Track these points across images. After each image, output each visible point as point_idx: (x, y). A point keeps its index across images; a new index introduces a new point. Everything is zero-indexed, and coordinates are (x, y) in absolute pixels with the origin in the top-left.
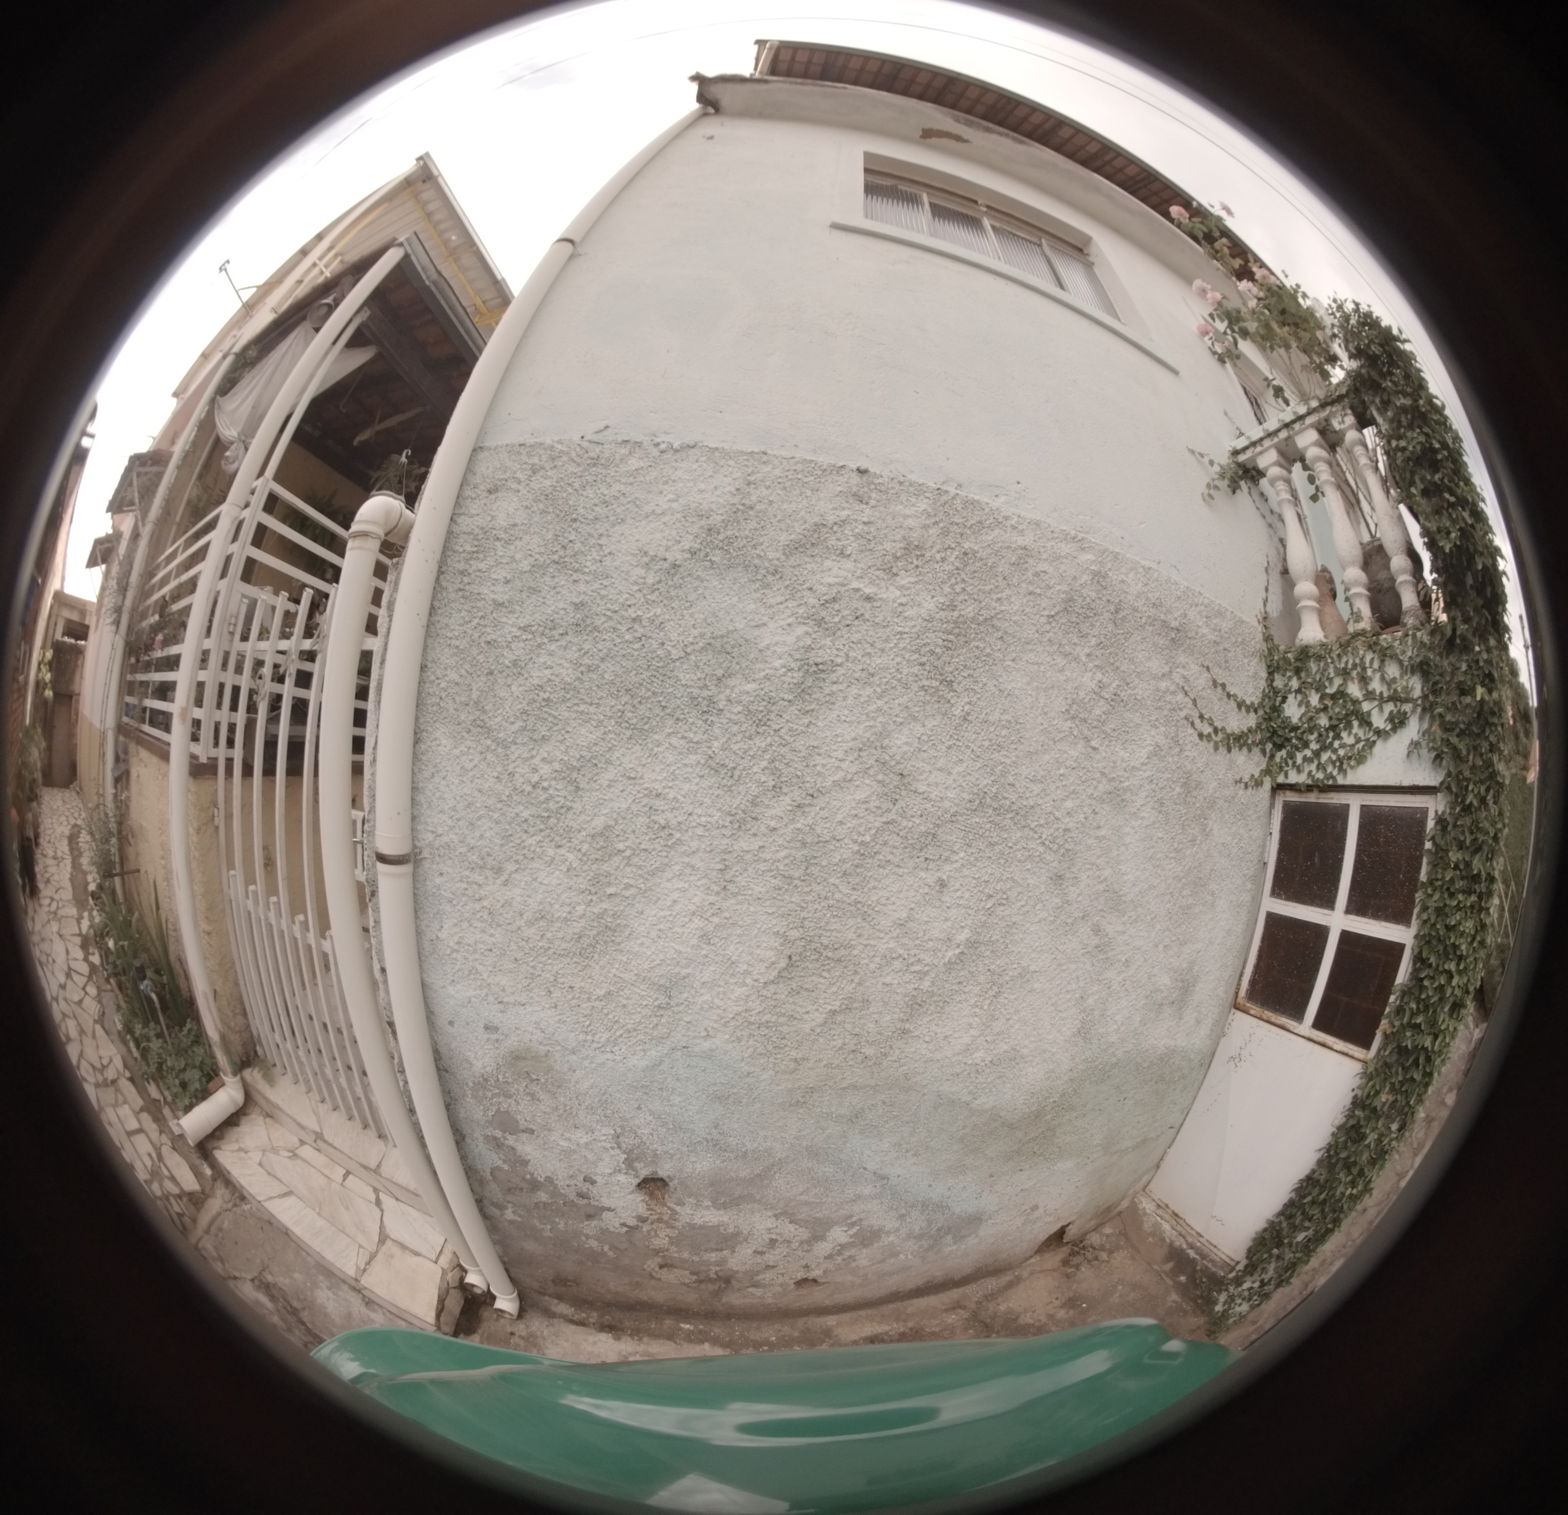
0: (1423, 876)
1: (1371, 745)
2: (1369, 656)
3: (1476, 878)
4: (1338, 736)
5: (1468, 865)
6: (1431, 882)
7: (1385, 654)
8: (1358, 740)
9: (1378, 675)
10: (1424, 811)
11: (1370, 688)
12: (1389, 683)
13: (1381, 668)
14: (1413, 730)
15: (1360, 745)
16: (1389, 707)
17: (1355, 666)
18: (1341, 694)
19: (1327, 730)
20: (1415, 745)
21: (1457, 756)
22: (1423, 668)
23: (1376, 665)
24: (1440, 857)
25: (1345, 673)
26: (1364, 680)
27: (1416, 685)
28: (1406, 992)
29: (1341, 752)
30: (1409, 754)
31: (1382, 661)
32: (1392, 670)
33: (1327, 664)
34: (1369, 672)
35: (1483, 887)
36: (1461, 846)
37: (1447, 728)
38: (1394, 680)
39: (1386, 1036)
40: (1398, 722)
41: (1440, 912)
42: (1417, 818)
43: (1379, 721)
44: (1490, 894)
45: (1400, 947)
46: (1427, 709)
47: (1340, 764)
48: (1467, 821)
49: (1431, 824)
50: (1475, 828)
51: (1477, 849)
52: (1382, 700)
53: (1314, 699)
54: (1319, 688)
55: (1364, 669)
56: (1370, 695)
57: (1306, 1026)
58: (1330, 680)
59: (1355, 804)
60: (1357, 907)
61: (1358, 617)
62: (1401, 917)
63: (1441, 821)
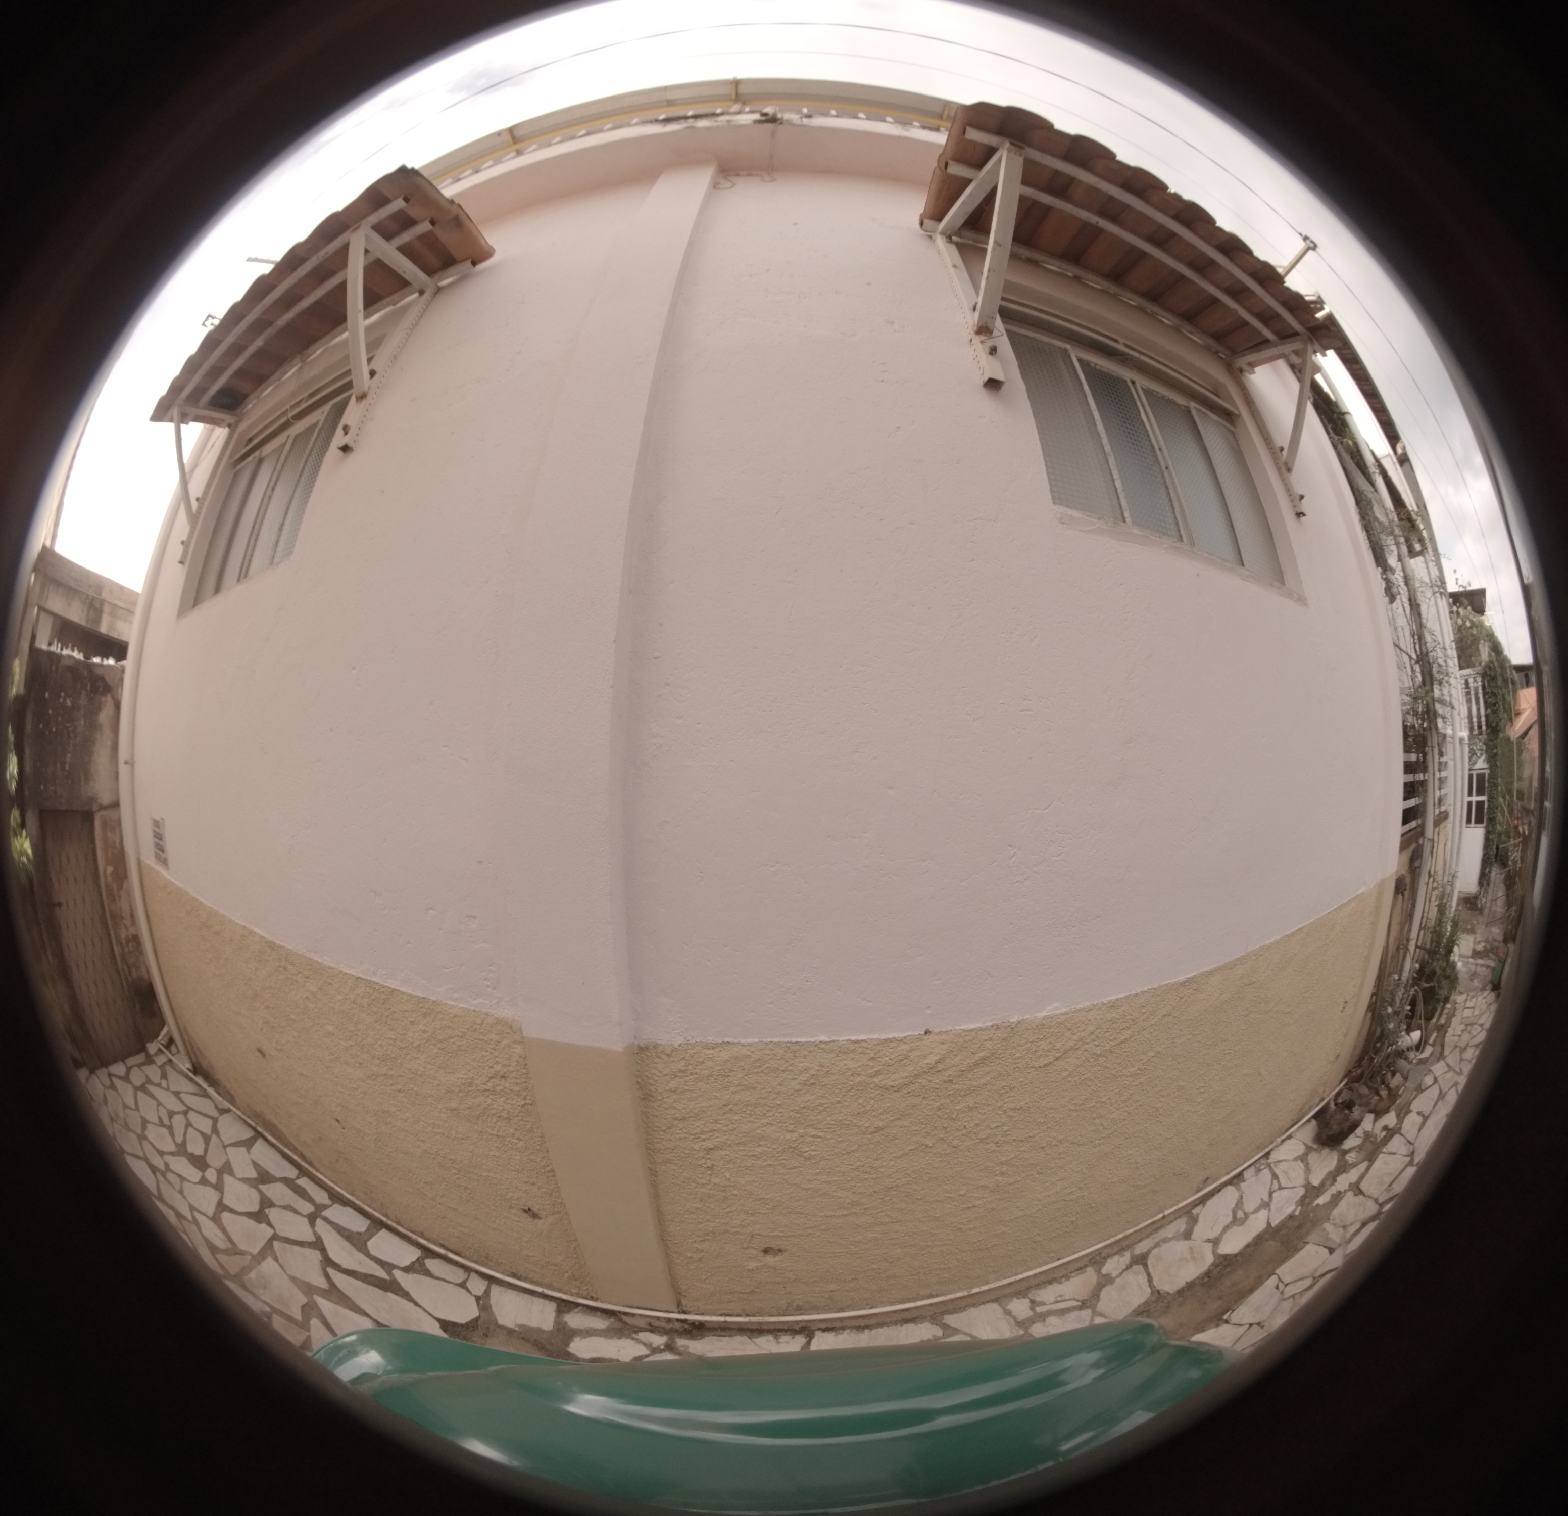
12: (1480, 747)
30: (1484, 762)
35: (1496, 787)
38: (1481, 744)
39: (1486, 821)
41: (1490, 790)
42: (1484, 772)
45: (1484, 802)
46: (1487, 751)
49: (1487, 776)
52: (1479, 751)
57: (1473, 825)
59: (1474, 773)
60: (1478, 794)
62: (1483, 795)
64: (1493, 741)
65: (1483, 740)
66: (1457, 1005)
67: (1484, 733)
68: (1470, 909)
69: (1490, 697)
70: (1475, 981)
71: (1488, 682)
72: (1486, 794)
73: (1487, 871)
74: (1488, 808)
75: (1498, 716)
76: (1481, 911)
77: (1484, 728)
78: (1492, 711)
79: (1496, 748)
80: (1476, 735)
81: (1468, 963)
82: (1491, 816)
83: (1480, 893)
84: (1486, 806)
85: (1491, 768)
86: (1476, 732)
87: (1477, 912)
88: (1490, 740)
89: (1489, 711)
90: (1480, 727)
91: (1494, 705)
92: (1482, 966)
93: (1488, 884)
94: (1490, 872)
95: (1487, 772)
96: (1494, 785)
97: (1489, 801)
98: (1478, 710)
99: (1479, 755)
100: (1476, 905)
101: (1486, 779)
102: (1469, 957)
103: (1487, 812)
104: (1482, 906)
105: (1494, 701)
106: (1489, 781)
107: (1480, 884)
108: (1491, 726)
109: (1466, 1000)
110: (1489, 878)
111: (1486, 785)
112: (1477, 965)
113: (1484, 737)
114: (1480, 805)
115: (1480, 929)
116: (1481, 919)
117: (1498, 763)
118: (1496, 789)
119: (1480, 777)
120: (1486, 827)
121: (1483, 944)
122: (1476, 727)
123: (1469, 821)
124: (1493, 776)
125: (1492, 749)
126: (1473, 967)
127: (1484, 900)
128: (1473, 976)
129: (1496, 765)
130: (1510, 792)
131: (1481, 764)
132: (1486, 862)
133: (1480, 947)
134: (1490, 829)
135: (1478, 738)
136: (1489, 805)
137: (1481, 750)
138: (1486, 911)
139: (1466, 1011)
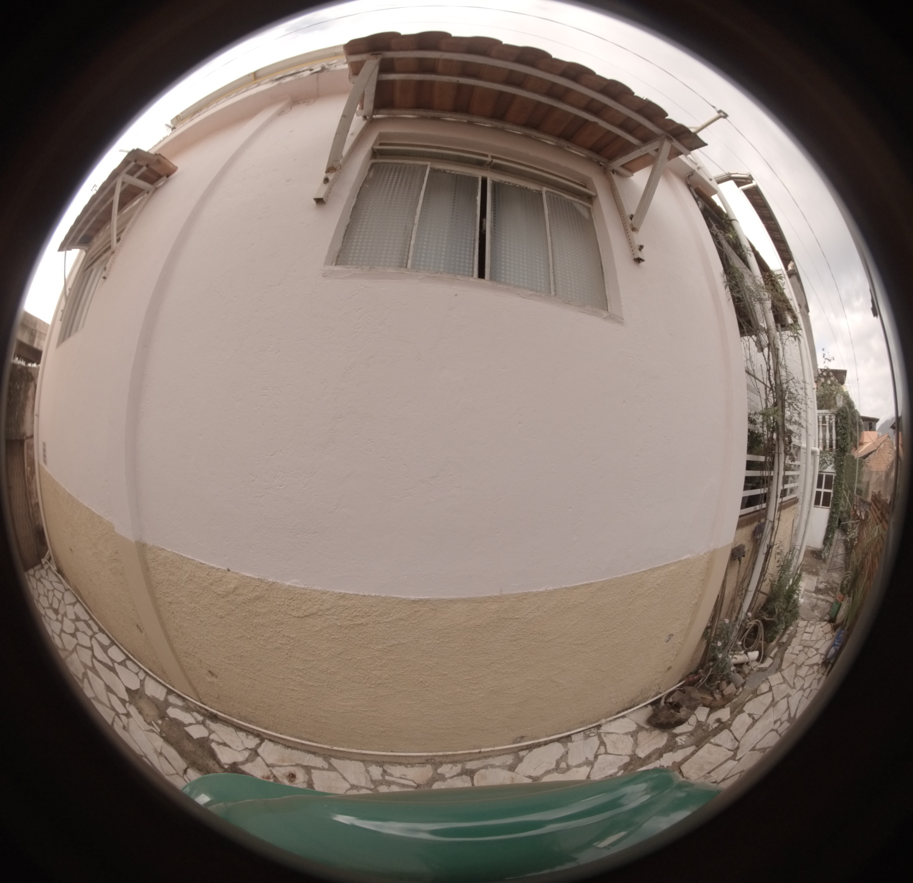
1: (827, 466)
11: (828, 459)
18: (824, 459)
20: (832, 467)
21: (837, 469)
22: (835, 458)
23: (829, 456)
25: (825, 456)
27: (833, 460)
37: (837, 466)
38: (831, 458)
39: (831, 505)
40: (831, 464)
41: (835, 487)
42: (832, 476)
45: (831, 493)
46: (835, 462)
51: (840, 480)
57: (821, 506)
59: (824, 474)
60: (826, 487)
62: (830, 489)
63: (835, 477)
64: (840, 456)
65: (833, 455)
66: (798, 628)
67: (834, 451)
68: (816, 558)
69: (841, 429)
70: (816, 611)
71: (840, 419)
72: (832, 488)
73: (830, 536)
74: (833, 498)
75: (846, 442)
76: (824, 561)
77: (834, 447)
78: (842, 438)
79: (843, 461)
80: (827, 451)
81: (811, 596)
82: (835, 503)
83: (824, 550)
84: (832, 495)
85: (837, 473)
86: (828, 449)
87: (821, 561)
88: (838, 456)
89: (839, 438)
90: (831, 446)
91: (844, 434)
92: (823, 600)
93: (831, 545)
94: (832, 537)
95: (834, 475)
96: (839, 484)
97: (834, 493)
98: (831, 436)
99: (828, 463)
100: (821, 557)
101: (833, 479)
102: (812, 592)
103: (833, 500)
104: (825, 558)
105: (844, 432)
106: (835, 480)
107: (824, 543)
108: (840, 447)
109: (806, 626)
110: (832, 541)
111: (833, 483)
112: (818, 599)
113: (834, 453)
114: (827, 495)
115: (823, 574)
116: (824, 566)
117: (844, 471)
118: (841, 487)
119: (829, 478)
120: (830, 509)
121: (824, 584)
122: (828, 446)
123: (817, 503)
124: (838, 477)
125: (839, 462)
126: (815, 601)
127: (827, 554)
128: (814, 607)
129: (842, 472)
130: (852, 489)
131: (830, 469)
132: (830, 530)
133: (822, 586)
134: (834, 510)
135: (829, 453)
136: (834, 496)
137: (831, 461)
138: (829, 561)
139: (805, 635)
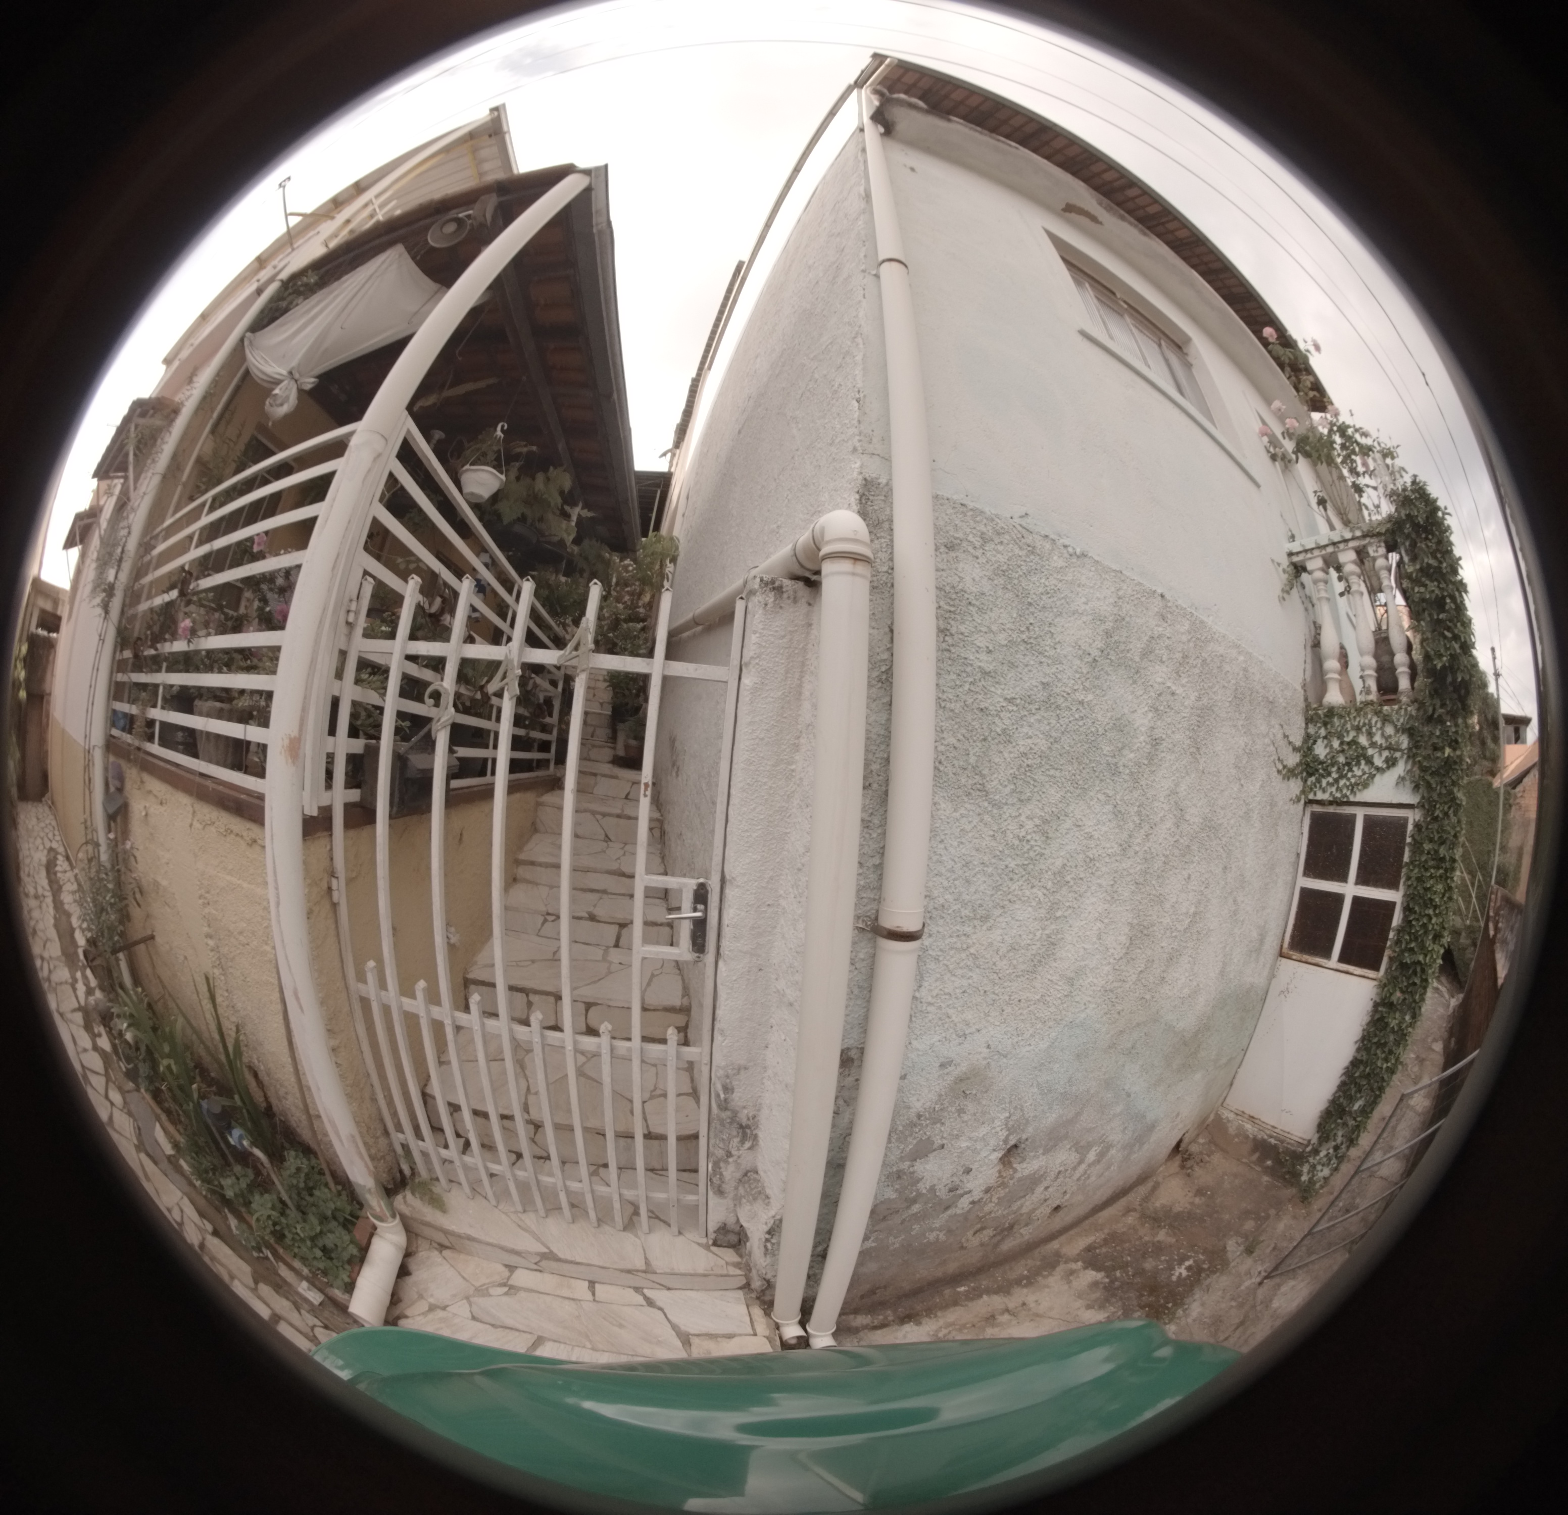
0: (1406, 858)
1: (1372, 776)
2: (1374, 719)
3: (1443, 859)
4: (1350, 770)
5: (1436, 852)
6: (1412, 862)
7: (1386, 719)
8: (1364, 773)
9: (1380, 732)
10: (1406, 820)
11: (1374, 740)
12: (1387, 738)
13: (1382, 728)
14: (1400, 769)
15: (1366, 776)
16: (1386, 754)
17: (1365, 724)
18: (1354, 742)
19: (1344, 765)
20: (1401, 779)
21: (1429, 786)
22: (1410, 732)
23: (1379, 725)
24: (1417, 846)
25: (1358, 729)
26: (1370, 735)
27: (1404, 742)
28: (1400, 931)
29: (1353, 780)
30: (1397, 784)
31: (1383, 724)
32: (1389, 730)
33: (1346, 722)
34: (1374, 730)
35: (1448, 865)
36: (1431, 840)
37: (1423, 769)
38: (1390, 736)
39: (1391, 959)
40: (1391, 763)
41: (1420, 880)
42: (1401, 824)
43: (1378, 762)
44: (1453, 869)
45: (1393, 904)
46: (1411, 755)
47: (1353, 788)
48: (1435, 826)
49: (1410, 827)
50: (1441, 830)
51: (1443, 843)
52: (1381, 749)
53: (1336, 744)
54: (1340, 737)
55: (1371, 727)
56: (1373, 745)
57: (1333, 961)
58: (1348, 732)
59: (1360, 814)
60: (1364, 879)
61: (1368, 692)
62: (1392, 885)
63: (1417, 826)
64: (1441, 721)
76: (1303, 1198)
82: (1406, 958)
83: (1316, 1150)
84: (1393, 918)
85: (1427, 805)
88: (1430, 719)
95: (1413, 817)
97: (1407, 909)
100: (1297, 1176)
101: (1407, 838)
103: (1394, 942)
104: (1310, 1186)
110: (1356, 1127)
113: (1403, 709)
114: (1366, 914)
118: (1446, 877)
119: (1385, 831)
120: (1378, 987)
124: (1433, 830)
129: (1448, 802)
130: (1484, 868)
131: (1387, 789)
137: (1392, 747)
